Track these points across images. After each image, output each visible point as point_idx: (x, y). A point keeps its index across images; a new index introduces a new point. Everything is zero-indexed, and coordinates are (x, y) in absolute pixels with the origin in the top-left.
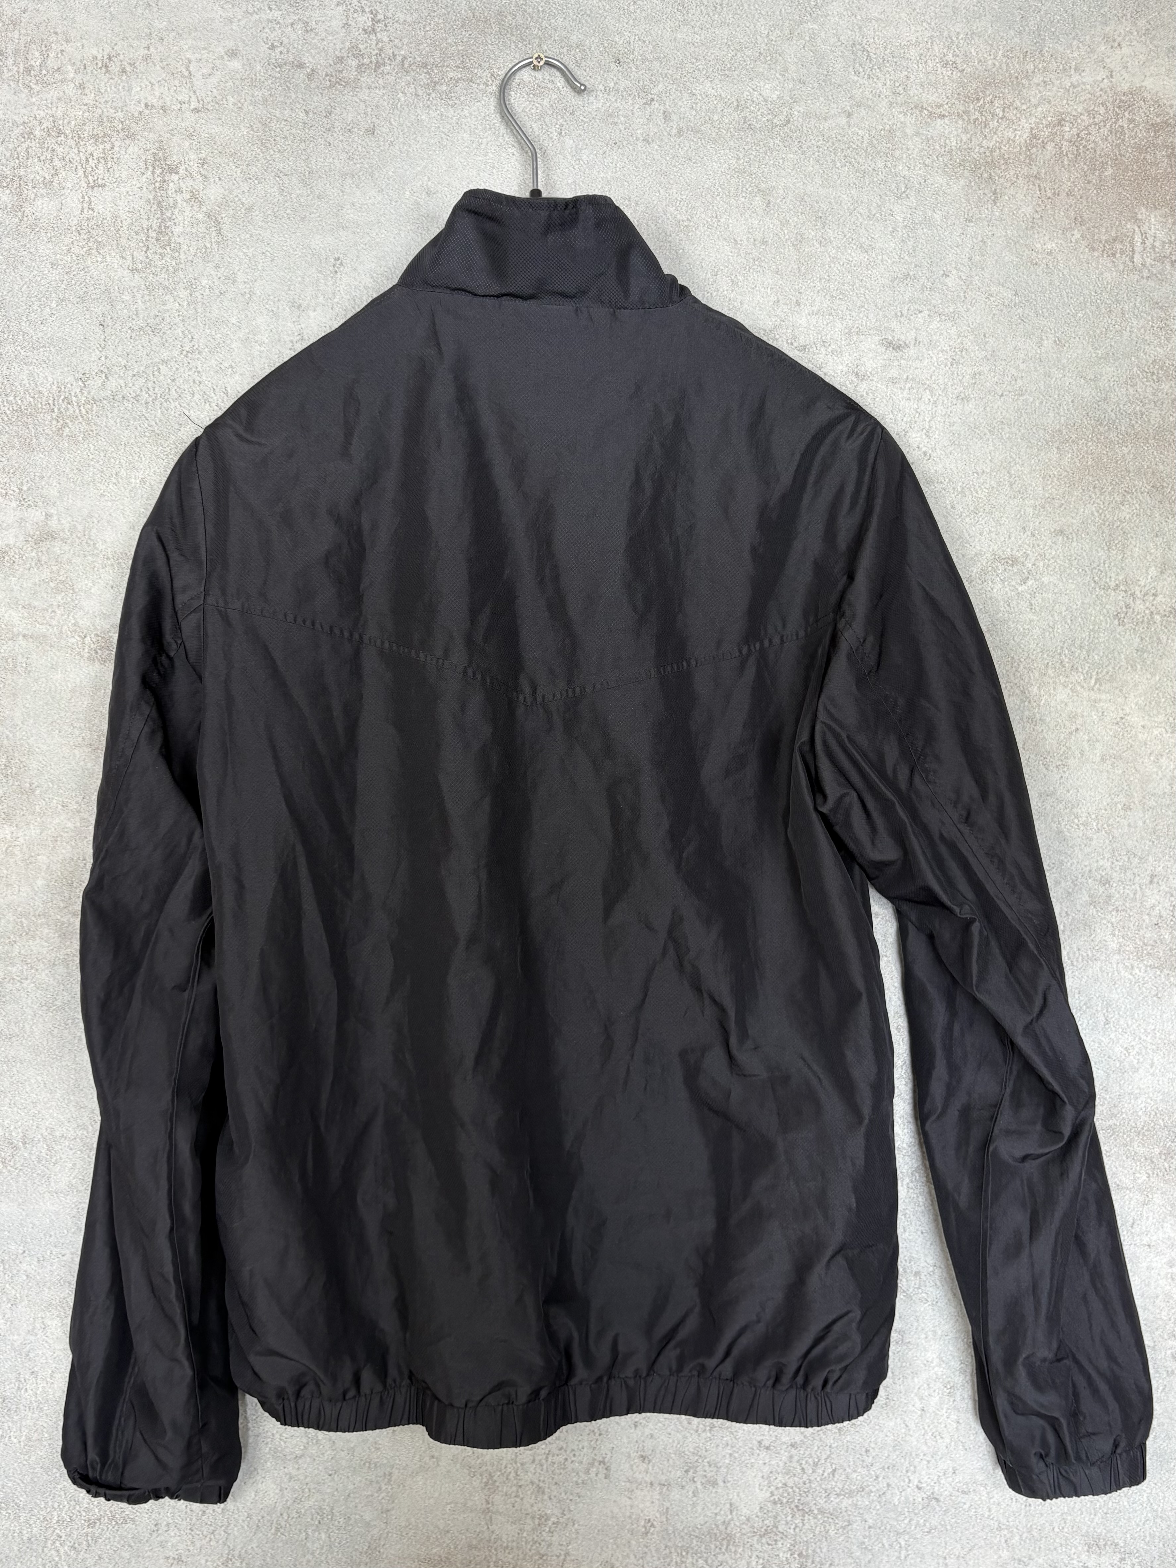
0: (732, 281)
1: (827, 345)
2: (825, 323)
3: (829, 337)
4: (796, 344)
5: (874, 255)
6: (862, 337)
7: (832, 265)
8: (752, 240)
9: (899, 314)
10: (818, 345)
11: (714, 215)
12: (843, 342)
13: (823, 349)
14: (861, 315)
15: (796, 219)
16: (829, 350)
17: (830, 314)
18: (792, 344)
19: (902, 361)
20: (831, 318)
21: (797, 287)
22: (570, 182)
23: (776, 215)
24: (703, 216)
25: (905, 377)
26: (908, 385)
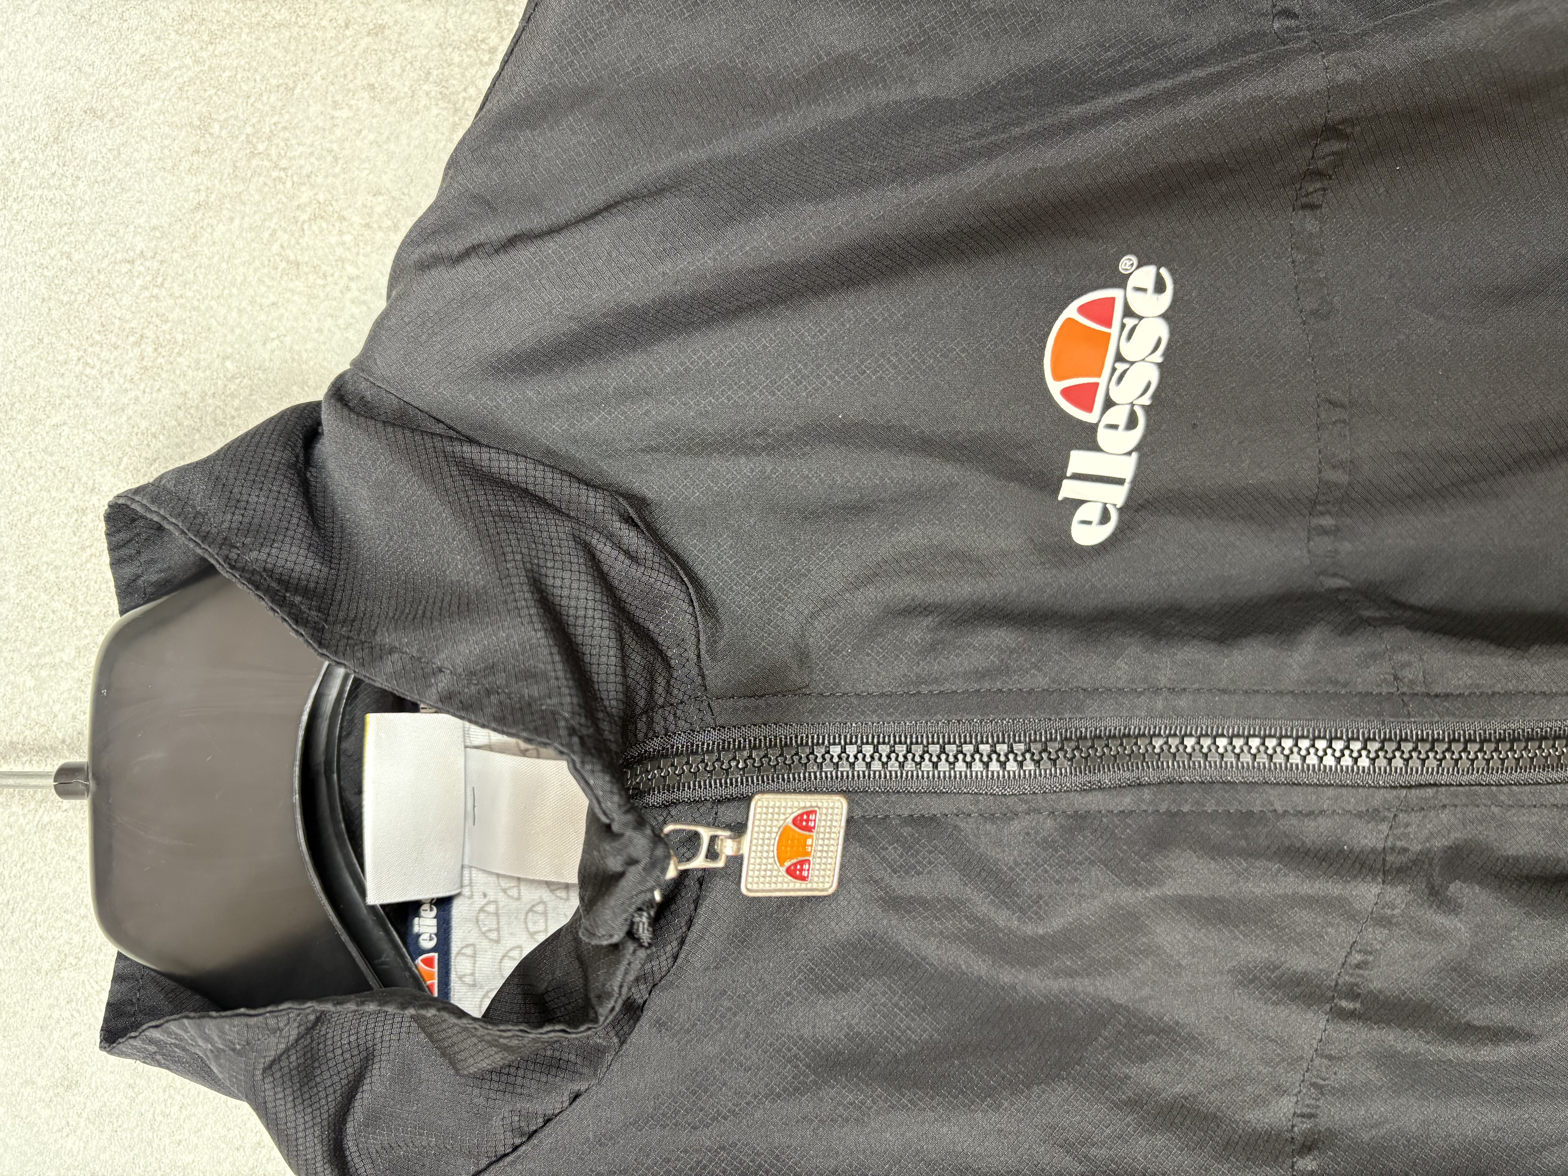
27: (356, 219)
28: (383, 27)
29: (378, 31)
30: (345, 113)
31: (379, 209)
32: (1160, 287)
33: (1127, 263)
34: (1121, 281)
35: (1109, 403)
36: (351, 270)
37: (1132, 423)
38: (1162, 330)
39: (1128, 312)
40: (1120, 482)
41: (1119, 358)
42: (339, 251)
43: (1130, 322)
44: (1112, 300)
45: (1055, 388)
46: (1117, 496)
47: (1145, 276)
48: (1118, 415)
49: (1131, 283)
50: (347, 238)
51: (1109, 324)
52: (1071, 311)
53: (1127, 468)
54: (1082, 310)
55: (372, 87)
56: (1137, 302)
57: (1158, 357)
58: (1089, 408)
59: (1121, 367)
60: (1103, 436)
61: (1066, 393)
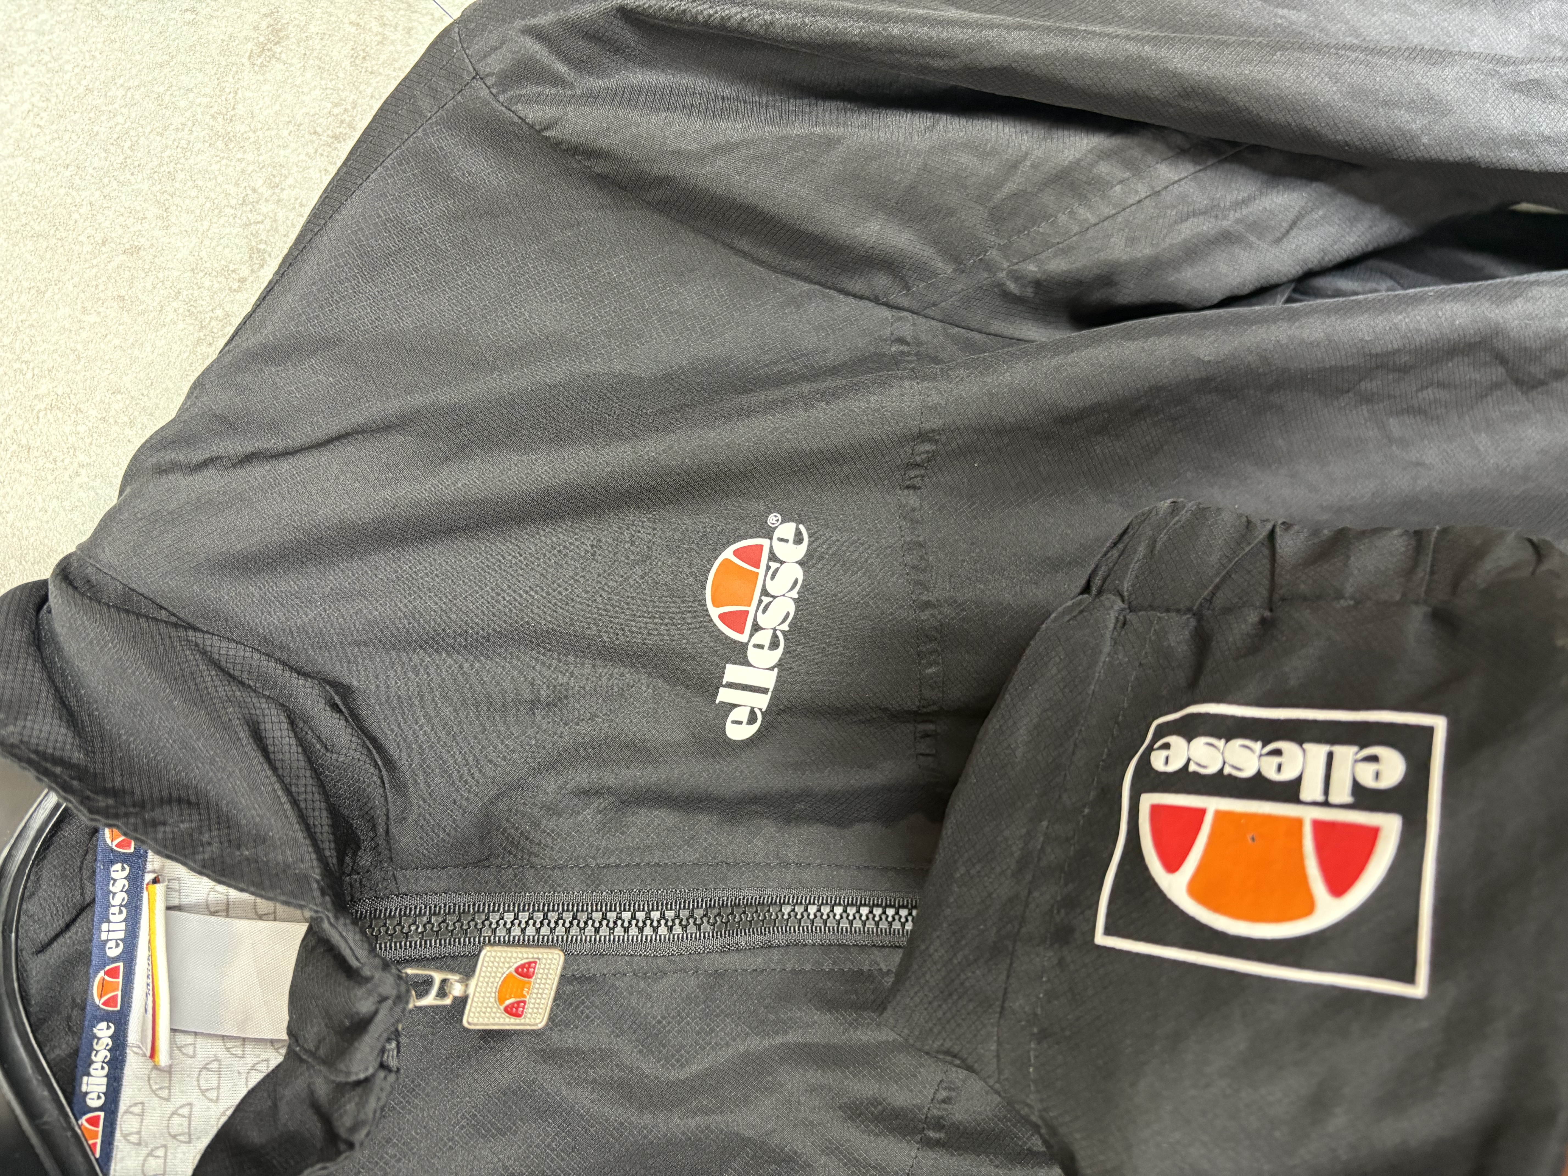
27: (93, 413)
28: (139, 249)
29: (134, 251)
30: (93, 318)
32: (798, 540)
33: (773, 519)
34: (768, 533)
35: (756, 628)
36: (82, 458)
37: (774, 645)
38: (798, 573)
39: (773, 557)
40: (764, 691)
41: (765, 592)
42: (72, 440)
43: (774, 565)
44: (762, 546)
45: (714, 612)
46: (762, 702)
47: (787, 530)
48: (763, 638)
49: (777, 534)
50: (82, 429)
51: (758, 567)
52: (728, 554)
53: (769, 680)
54: (736, 553)
55: (122, 298)
56: (781, 550)
57: (794, 594)
58: (741, 632)
59: (766, 600)
60: (752, 654)
61: (722, 617)
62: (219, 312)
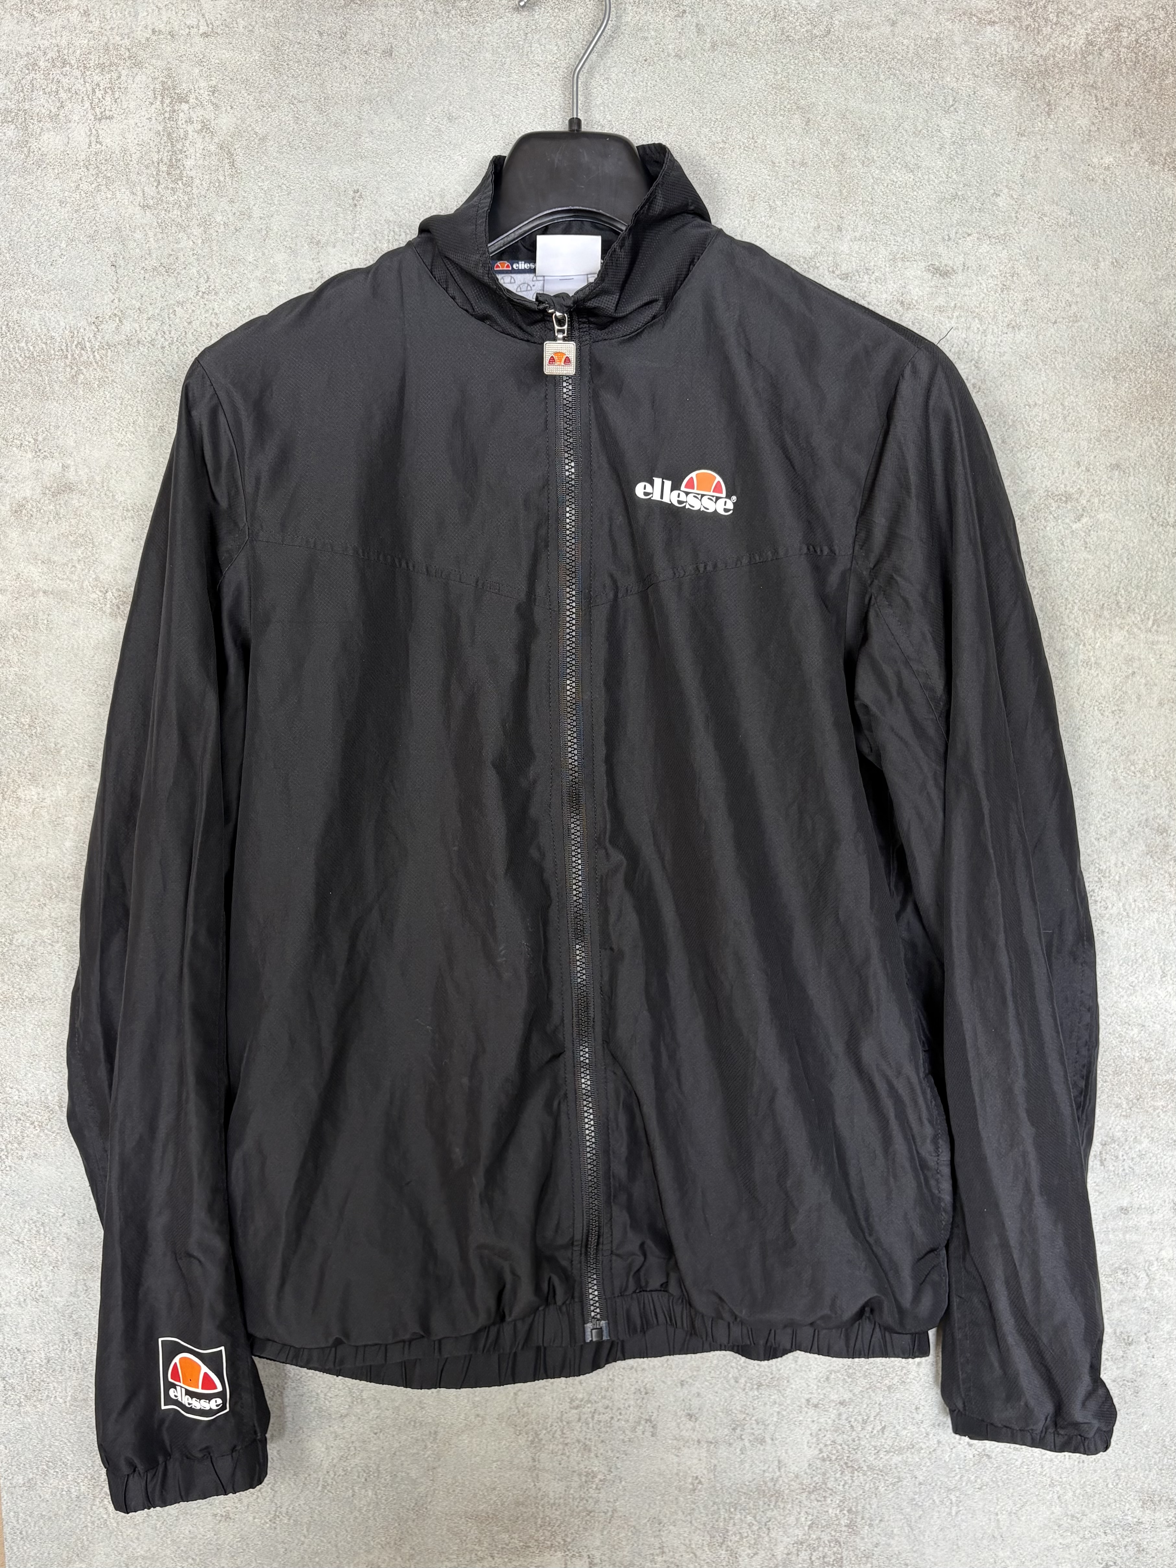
0: (770, 206)
1: (870, 272)
2: (868, 249)
3: (872, 264)
4: (837, 272)
5: (920, 175)
6: (908, 263)
7: (876, 187)
8: (791, 162)
9: (947, 238)
10: (862, 274)
11: (751, 135)
12: (887, 269)
13: (866, 277)
14: (906, 240)
15: (837, 137)
16: (873, 278)
17: (874, 240)
18: (833, 272)
19: (950, 289)
20: (875, 243)
21: (838, 211)
22: (598, 103)
23: (816, 134)
24: (739, 137)
25: (953, 305)
26: (956, 314)
27: (770, 222)
29: (840, 229)
30: (809, 216)
31: (774, 231)
32: (726, 510)
33: (734, 498)
34: (729, 496)
35: (687, 494)
36: (752, 220)
37: (680, 502)
38: (711, 510)
39: (718, 498)
40: (660, 499)
41: (703, 496)
42: (759, 216)
43: (714, 499)
44: (721, 492)
45: (693, 475)
46: (656, 497)
47: (730, 505)
48: (683, 497)
49: (728, 500)
50: (763, 219)
51: (714, 491)
52: (718, 479)
53: (666, 500)
54: (719, 482)
55: (819, 227)
56: (721, 502)
57: (702, 509)
58: (686, 487)
59: (699, 497)
60: (676, 492)
61: (692, 478)
62: (818, 264)
